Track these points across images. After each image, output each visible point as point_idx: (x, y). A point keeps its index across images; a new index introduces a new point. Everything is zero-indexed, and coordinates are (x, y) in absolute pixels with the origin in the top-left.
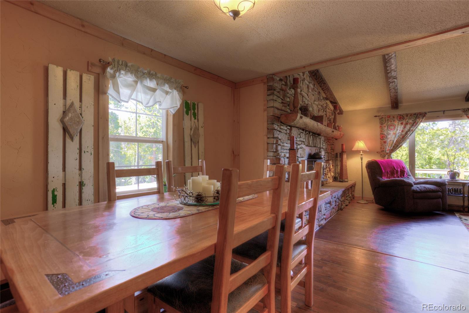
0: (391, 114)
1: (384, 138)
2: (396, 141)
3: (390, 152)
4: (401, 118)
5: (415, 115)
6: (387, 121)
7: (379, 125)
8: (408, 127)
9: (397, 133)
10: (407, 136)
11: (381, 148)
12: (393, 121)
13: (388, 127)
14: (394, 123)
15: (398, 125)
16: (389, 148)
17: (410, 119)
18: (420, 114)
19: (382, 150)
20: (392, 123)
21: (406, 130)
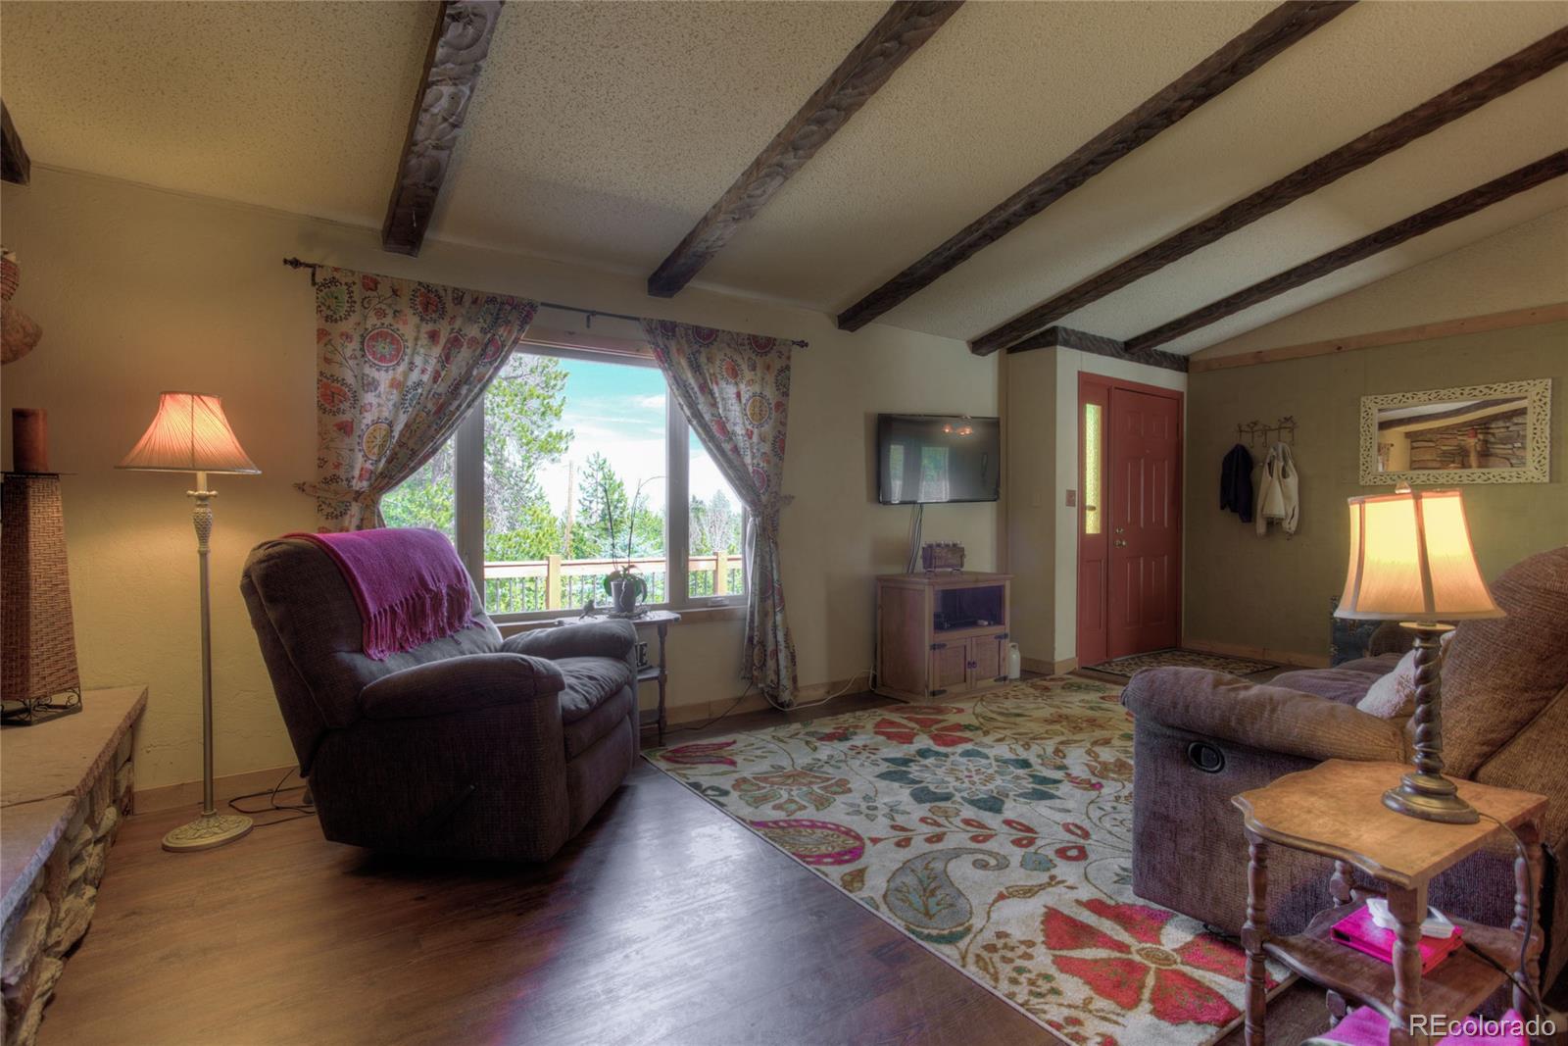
0: (381, 274)
1: (342, 406)
2: (407, 425)
3: (371, 485)
4: (431, 302)
5: (491, 306)
6: (358, 307)
7: (312, 322)
8: (464, 355)
9: (410, 383)
10: (456, 403)
11: (322, 462)
12: (390, 312)
13: (368, 340)
14: (395, 326)
15: (417, 339)
16: (368, 466)
17: (470, 320)
18: (513, 304)
19: (330, 471)
20: (385, 321)
21: (455, 369)
